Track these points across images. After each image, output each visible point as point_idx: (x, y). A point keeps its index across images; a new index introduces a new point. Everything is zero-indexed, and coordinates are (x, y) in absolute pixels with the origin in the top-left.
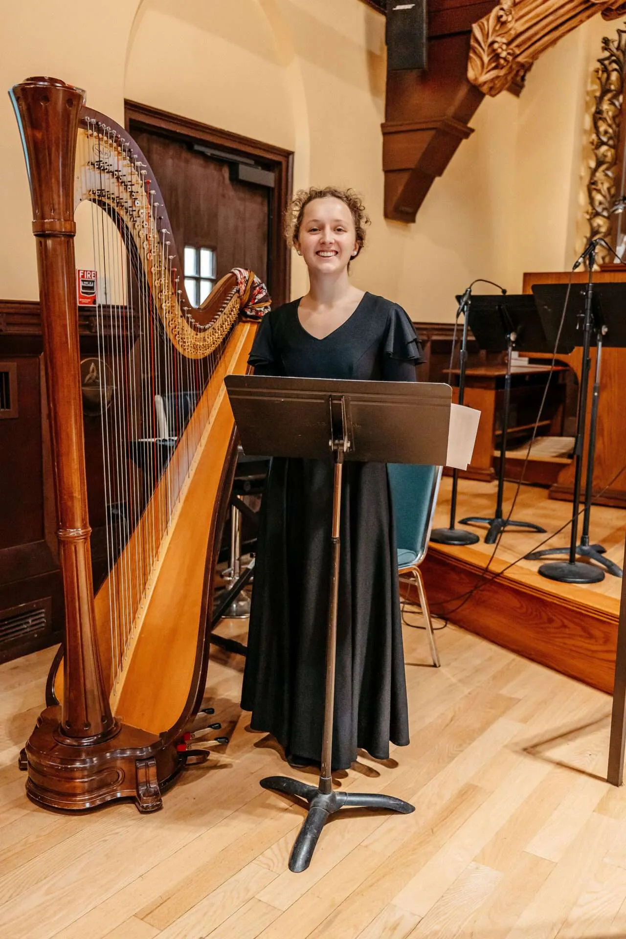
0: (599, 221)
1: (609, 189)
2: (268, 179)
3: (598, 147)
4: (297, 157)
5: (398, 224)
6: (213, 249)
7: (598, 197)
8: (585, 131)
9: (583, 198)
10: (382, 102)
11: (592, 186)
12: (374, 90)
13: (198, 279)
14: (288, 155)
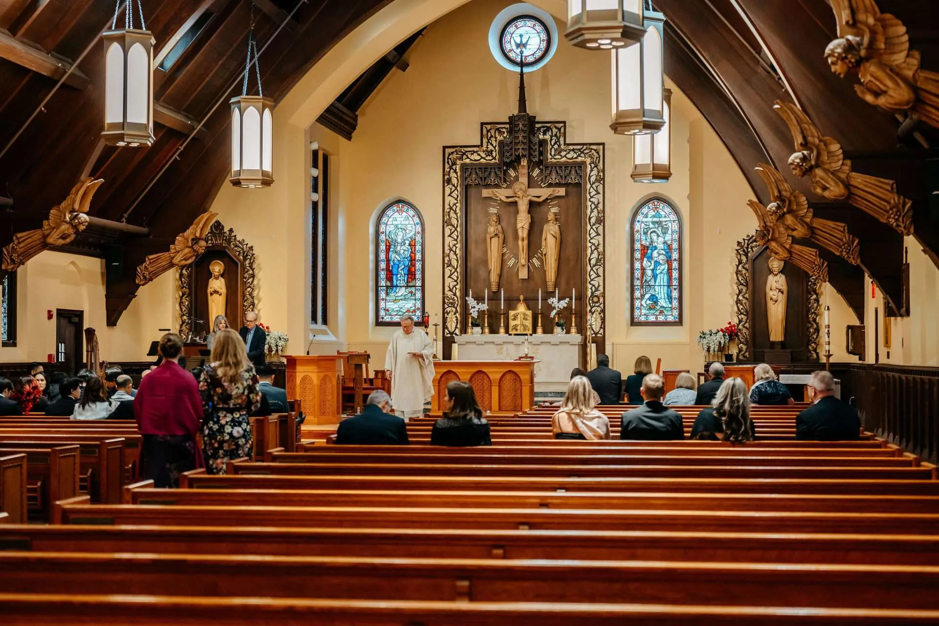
0: (185, 317)
1: (188, 305)
2: (76, 320)
3: (182, 288)
4: (84, 313)
5: (111, 327)
6: (64, 343)
7: (184, 309)
8: (177, 280)
9: (178, 307)
10: (105, 287)
11: (181, 303)
12: (103, 284)
13: (61, 353)
14: (82, 312)
